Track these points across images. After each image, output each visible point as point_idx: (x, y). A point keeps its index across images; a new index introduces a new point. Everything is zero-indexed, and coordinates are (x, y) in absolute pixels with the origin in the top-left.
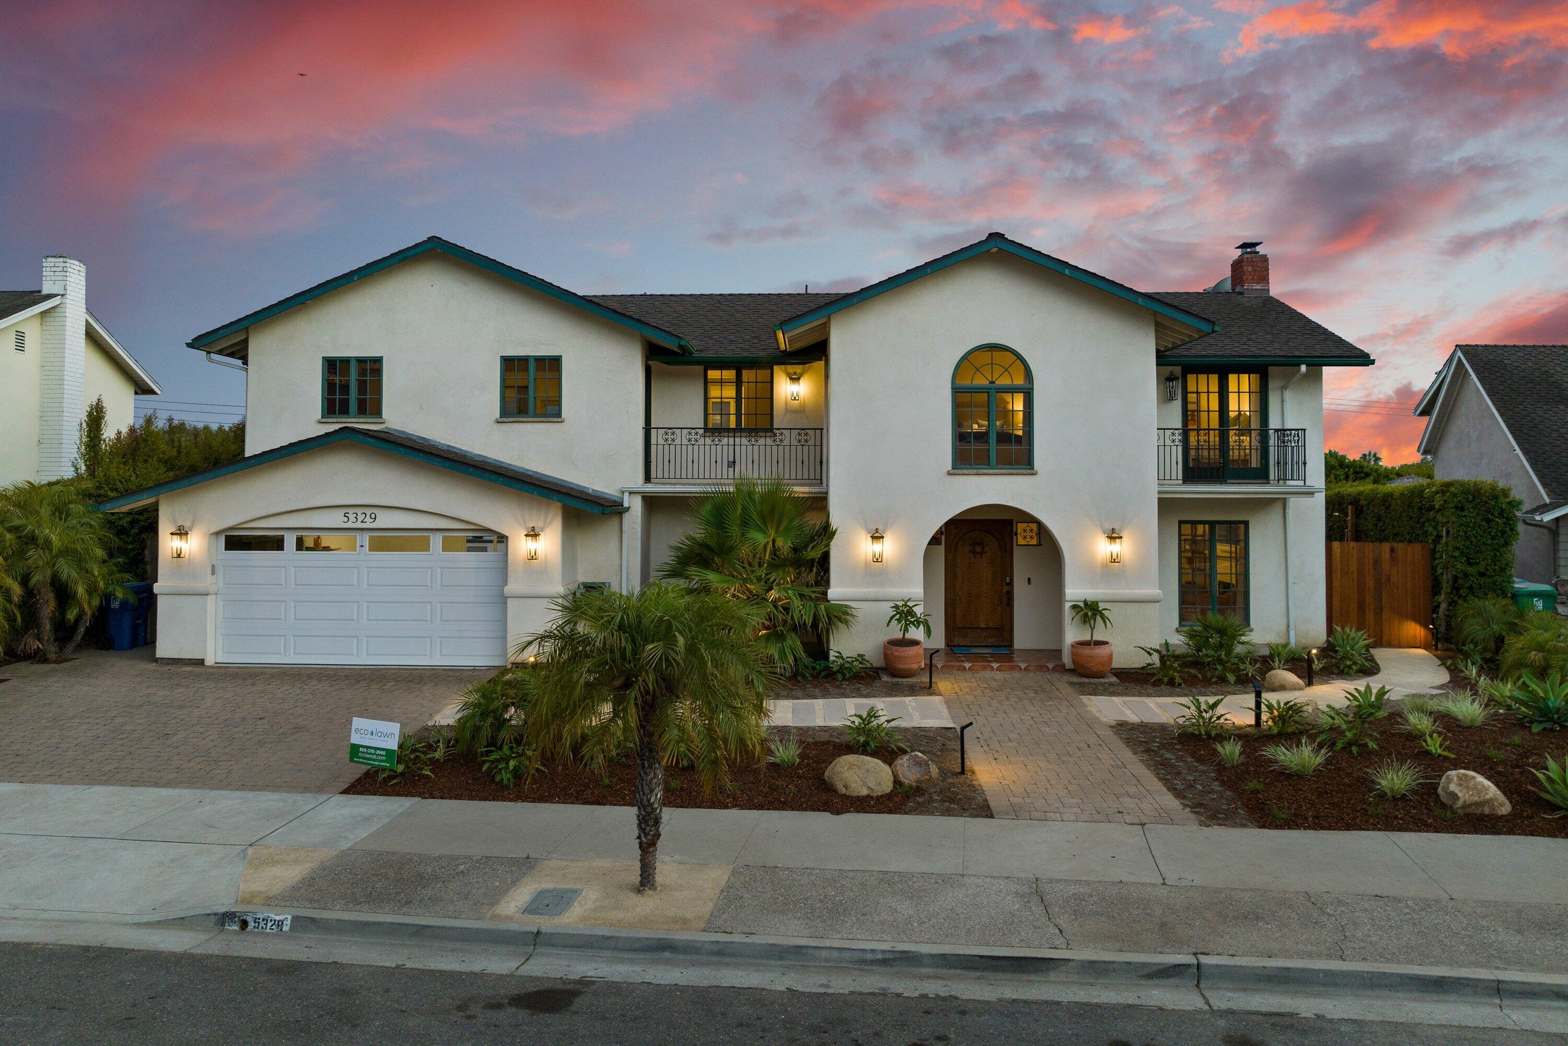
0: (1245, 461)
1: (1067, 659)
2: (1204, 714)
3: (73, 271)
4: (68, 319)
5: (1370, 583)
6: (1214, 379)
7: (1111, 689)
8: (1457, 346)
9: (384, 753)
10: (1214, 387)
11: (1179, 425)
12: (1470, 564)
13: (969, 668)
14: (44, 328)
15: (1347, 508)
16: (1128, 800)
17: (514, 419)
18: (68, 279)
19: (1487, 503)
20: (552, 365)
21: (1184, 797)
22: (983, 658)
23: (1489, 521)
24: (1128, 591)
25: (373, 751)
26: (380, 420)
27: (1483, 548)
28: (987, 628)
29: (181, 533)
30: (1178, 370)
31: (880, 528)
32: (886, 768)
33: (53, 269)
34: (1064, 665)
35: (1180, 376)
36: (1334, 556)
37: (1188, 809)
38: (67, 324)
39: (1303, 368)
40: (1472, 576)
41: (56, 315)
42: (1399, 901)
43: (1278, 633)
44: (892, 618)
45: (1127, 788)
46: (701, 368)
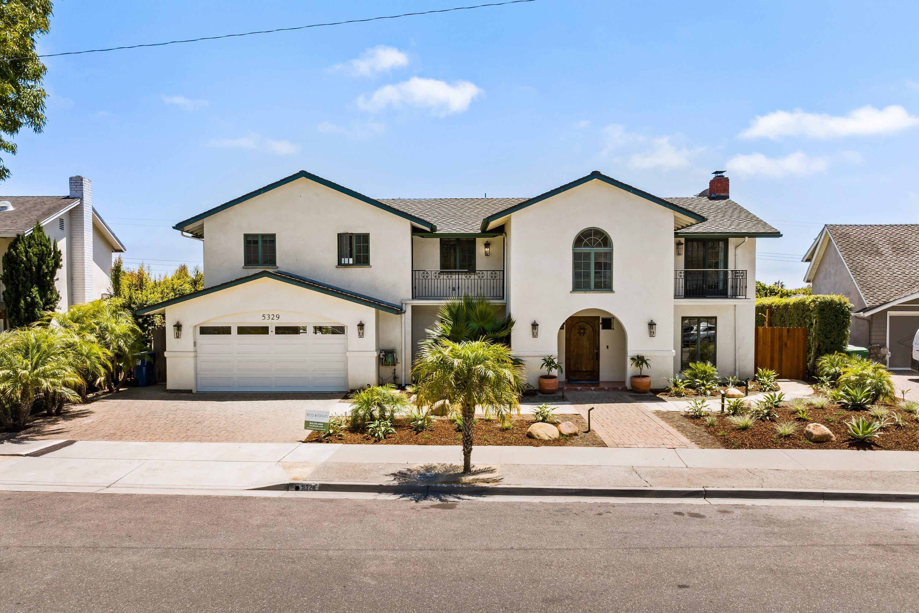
0: (716, 286)
1: (628, 385)
2: (698, 405)
3: (85, 185)
4: (84, 212)
5: (777, 347)
6: (701, 244)
7: (651, 398)
8: (825, 225)
9: (322, 424)
10: (701, 248)
11: (683, 268)
12: (827, 338)
13: (580, 390)
14: (72, 217)
15: (766, 311)
16: (666, 440)
17: (345, 266)
18: (84, 189)
19: (835, 307)
20: (364, 238)
21: (692, 439)
22: (585, 385)
23: (836, 316)
25: (317, 424)
26: (275, 267)
27: (833, 330)
28: (586, 371)
29: (178, 325)
30: (683, 240)
31: (536, 320)
32: (555, 428)
33: (75, 184)
34: (627, 388)
35: (684, 242)
36: (759, 334)
37: (694, 443)
38: (84, 214)
39: (747, 239)
40: (827, 344)
41: (77, 209)
42: (786, 471)
43: (730, 373)
44: (543, 365)
45: (665, 436)
46: (437, 239)
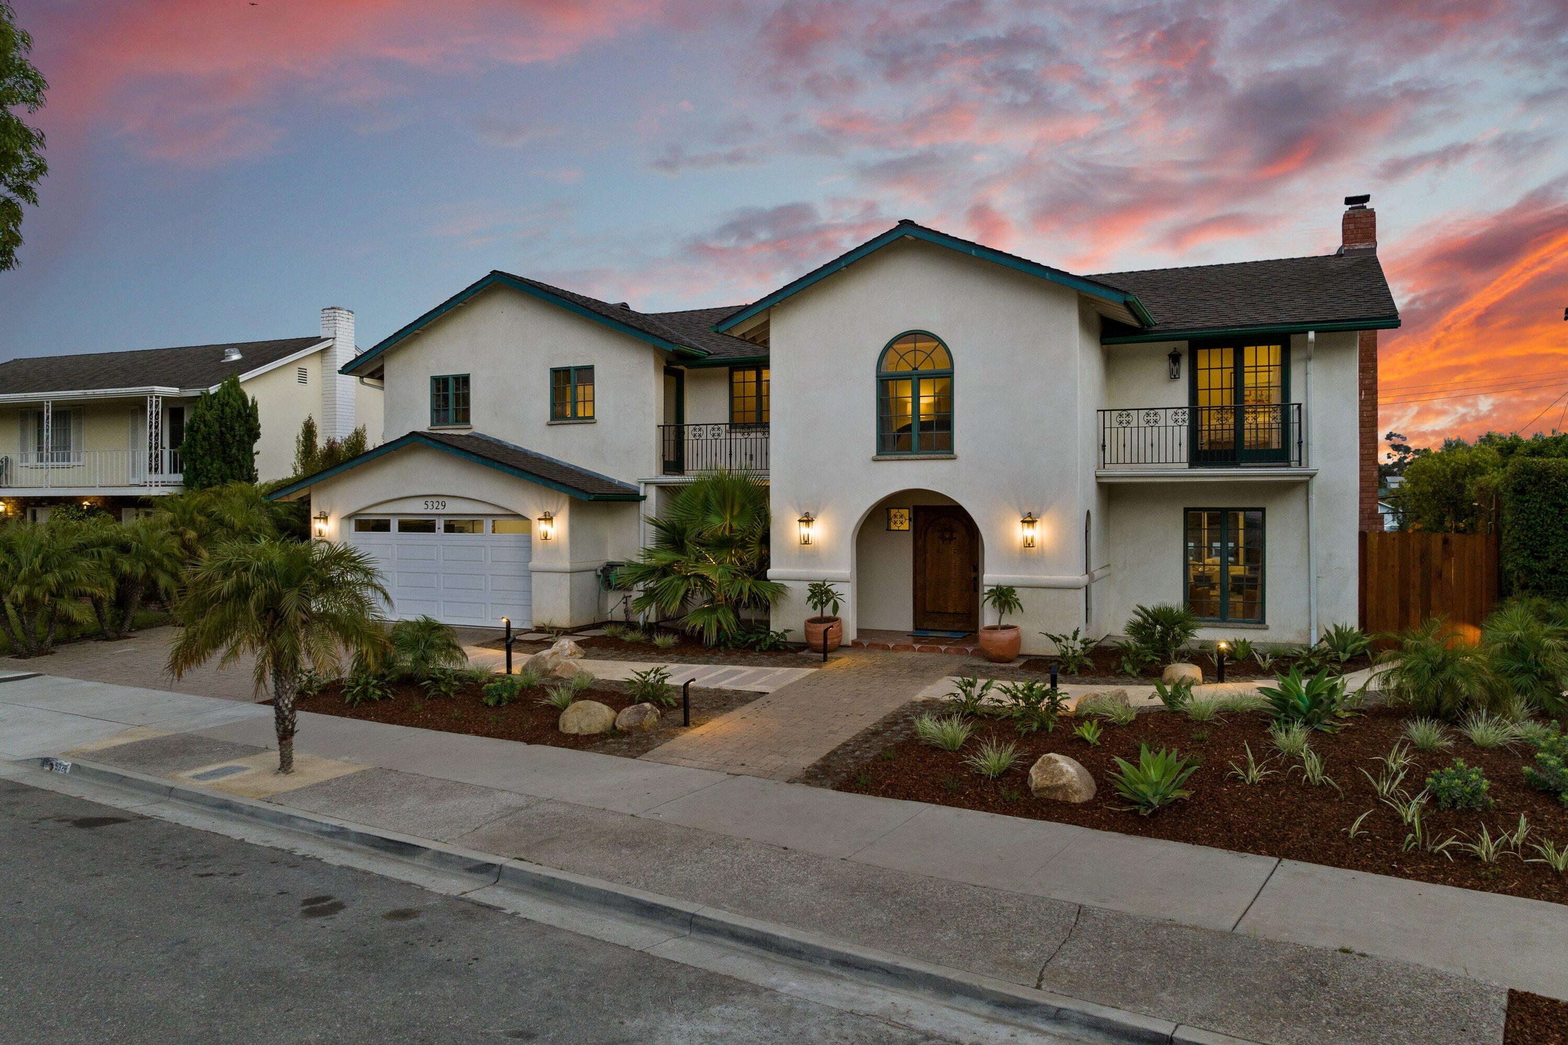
0: (1267, 443)
3: (341, 319)
4: (338, 357)
5: (1415, 577)
6: (1229, 353)
10: (1229, 361)
11: (1185, 403)
12: (1539, 559)
14: (325, 365)
16: (774, 757)
17: (559, 422)
18: (338, 325)
19: (1557, 485)
20: (586, 374)
21: (826, 760)
24: (1047, 577)
26: (468, 426)
27: (1552, 541)
28: (955, 613)
29: (324, 517)
30: (1183, 345)
31: (811, 512)
33: (328, 319)
35: (1185, 352)
36: (1369, 548)
37: (809, 768)
38: (337, 360)
39: (1311, 335)
40: (1539, 572)
41: (331, 354)
43: (1299, 632)
45: (797, 748)
46: (726, 369)
